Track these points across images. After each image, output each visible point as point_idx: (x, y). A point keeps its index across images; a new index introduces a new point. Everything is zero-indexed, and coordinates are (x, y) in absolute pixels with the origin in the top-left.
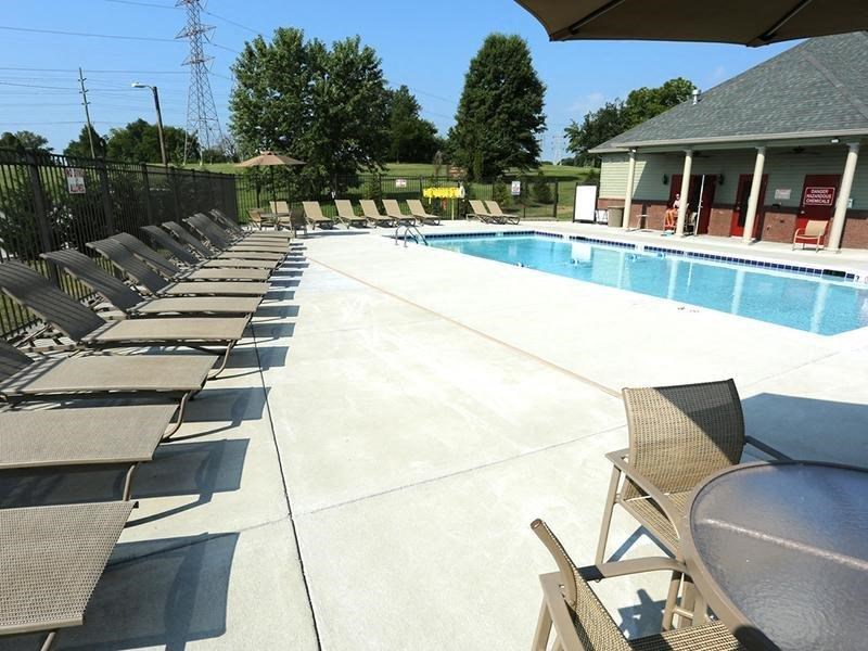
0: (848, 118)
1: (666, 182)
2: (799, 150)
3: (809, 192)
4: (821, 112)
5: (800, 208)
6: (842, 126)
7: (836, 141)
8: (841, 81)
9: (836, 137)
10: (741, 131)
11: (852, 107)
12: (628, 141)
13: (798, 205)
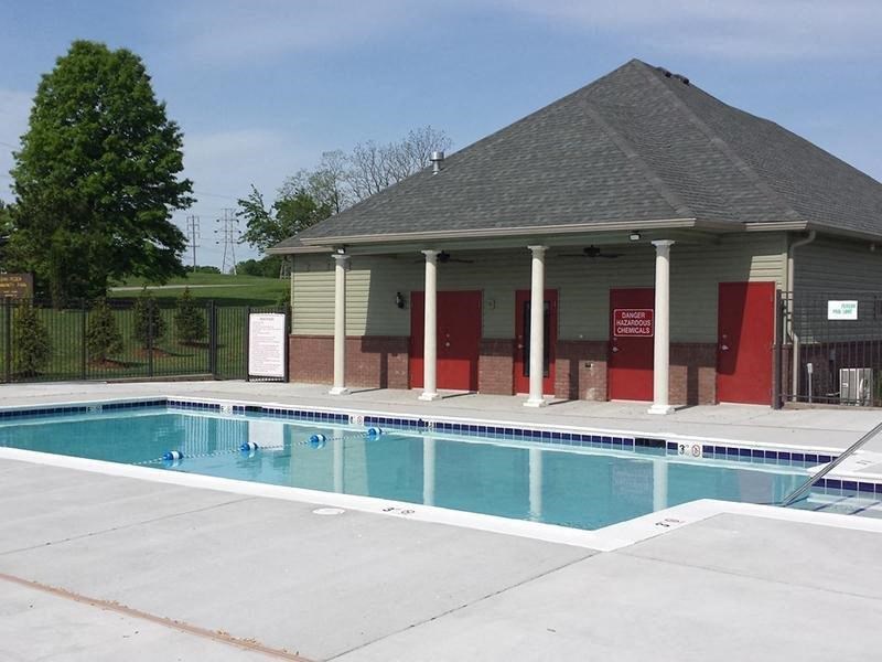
0: (646, 203)
1: (401, 305)
2: (592, 251)
3: (619, 317)
4: (611, 194)
5: (610, 344)
6: (640, 216)
7: (637, 237)
8: (635, 148)
9: (636, 232)
10: (504, 221)
11: (650, 187)
12: (329, 233)
13: (607, 338)
